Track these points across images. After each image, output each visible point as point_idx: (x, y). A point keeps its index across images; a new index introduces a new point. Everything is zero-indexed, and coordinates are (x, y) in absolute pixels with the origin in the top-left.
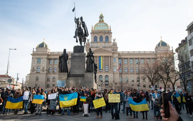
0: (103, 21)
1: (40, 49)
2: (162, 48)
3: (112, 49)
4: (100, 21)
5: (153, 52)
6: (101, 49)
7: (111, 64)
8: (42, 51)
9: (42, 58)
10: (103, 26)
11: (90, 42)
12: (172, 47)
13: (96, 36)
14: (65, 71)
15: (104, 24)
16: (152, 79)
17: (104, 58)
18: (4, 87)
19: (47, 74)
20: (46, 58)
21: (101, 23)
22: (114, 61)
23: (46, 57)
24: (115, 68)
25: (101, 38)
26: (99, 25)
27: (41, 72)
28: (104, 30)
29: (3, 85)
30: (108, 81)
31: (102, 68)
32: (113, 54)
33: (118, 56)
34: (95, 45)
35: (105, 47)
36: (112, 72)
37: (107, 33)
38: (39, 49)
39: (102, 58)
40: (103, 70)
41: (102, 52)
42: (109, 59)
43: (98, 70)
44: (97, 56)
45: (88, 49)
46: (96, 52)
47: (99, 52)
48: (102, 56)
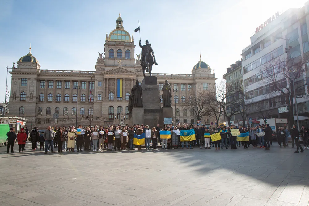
0: (122, 27)
1: (26, 64)
2: (202, 70)
3: (136, 68)
4: (117, 28)
5: (190, 75)
6: (120, 68)
8: (29, 68)
9: (29, 79)
10: (122, 35)
11: (104, 57)
12: (214, 70)
13: (113, 48)
15: (123, 33)
16: (198, 113)
17: (124, 81)
18: (12, 123)
19: (37, 104)
20: (35, 79)
21: (120, 30)
23: (36, 76)
25: (120, 52)
26: (116, 32)
27: (28, 100)
28: (124, 41)
29: (10, 121)
31: (121, 96)
32: (137, 76)
34: (111, 62)
35: (126, 66)
37: (129, 46)
38: (23, 64)
39: (121, 81)
40: (123, 99)
41: (122, 73)
42: (131, 83)
43: (116, 98)
44: (115, 78)
45: (100, 68)
46: (113, 73)
47: (118, 72)
48: (122, 79)
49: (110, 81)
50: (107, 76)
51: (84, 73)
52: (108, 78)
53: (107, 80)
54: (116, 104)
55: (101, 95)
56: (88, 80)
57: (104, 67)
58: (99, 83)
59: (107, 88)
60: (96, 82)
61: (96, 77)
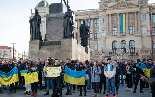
1: (40, 9)
3: (139, 1)
6: (122, 2)
7: (137, 24)
14: (37, 38)
17: (127, 15)
22: (142, 19)
24: (145, 29)
30: (134, 48)
31: (124, 30)
32: (140, 8)
33: (149, 11)
36: (140, 34)
39: (124, 15)
40: (126, 33)
41: (124, 7)
42: (134, 16)
43: (120, 33)
44: (118, 13)
45: (103, 4)
46: (116, 8)
47: (120, 7)
48: (125, 13)
49: (113, 16)
50: (110, 12)
51: (90, 12)
52: (111, 13)
53: (110, 16)
54: (119, 39)
55: (105, 31)
56: (93, 18)
57: (107, 4)
58: (103, 20)
59: (110, 24)
60: (99, 18)
61: (100, 14)
